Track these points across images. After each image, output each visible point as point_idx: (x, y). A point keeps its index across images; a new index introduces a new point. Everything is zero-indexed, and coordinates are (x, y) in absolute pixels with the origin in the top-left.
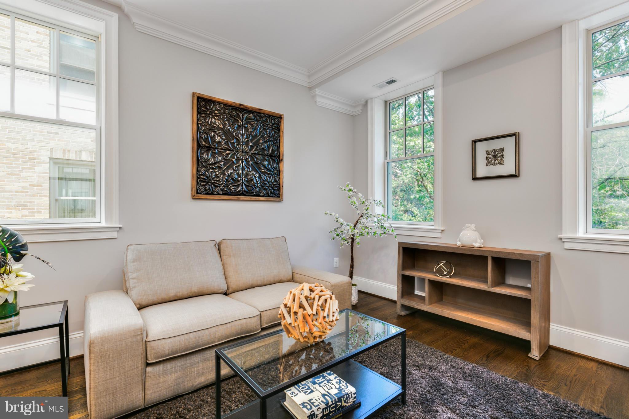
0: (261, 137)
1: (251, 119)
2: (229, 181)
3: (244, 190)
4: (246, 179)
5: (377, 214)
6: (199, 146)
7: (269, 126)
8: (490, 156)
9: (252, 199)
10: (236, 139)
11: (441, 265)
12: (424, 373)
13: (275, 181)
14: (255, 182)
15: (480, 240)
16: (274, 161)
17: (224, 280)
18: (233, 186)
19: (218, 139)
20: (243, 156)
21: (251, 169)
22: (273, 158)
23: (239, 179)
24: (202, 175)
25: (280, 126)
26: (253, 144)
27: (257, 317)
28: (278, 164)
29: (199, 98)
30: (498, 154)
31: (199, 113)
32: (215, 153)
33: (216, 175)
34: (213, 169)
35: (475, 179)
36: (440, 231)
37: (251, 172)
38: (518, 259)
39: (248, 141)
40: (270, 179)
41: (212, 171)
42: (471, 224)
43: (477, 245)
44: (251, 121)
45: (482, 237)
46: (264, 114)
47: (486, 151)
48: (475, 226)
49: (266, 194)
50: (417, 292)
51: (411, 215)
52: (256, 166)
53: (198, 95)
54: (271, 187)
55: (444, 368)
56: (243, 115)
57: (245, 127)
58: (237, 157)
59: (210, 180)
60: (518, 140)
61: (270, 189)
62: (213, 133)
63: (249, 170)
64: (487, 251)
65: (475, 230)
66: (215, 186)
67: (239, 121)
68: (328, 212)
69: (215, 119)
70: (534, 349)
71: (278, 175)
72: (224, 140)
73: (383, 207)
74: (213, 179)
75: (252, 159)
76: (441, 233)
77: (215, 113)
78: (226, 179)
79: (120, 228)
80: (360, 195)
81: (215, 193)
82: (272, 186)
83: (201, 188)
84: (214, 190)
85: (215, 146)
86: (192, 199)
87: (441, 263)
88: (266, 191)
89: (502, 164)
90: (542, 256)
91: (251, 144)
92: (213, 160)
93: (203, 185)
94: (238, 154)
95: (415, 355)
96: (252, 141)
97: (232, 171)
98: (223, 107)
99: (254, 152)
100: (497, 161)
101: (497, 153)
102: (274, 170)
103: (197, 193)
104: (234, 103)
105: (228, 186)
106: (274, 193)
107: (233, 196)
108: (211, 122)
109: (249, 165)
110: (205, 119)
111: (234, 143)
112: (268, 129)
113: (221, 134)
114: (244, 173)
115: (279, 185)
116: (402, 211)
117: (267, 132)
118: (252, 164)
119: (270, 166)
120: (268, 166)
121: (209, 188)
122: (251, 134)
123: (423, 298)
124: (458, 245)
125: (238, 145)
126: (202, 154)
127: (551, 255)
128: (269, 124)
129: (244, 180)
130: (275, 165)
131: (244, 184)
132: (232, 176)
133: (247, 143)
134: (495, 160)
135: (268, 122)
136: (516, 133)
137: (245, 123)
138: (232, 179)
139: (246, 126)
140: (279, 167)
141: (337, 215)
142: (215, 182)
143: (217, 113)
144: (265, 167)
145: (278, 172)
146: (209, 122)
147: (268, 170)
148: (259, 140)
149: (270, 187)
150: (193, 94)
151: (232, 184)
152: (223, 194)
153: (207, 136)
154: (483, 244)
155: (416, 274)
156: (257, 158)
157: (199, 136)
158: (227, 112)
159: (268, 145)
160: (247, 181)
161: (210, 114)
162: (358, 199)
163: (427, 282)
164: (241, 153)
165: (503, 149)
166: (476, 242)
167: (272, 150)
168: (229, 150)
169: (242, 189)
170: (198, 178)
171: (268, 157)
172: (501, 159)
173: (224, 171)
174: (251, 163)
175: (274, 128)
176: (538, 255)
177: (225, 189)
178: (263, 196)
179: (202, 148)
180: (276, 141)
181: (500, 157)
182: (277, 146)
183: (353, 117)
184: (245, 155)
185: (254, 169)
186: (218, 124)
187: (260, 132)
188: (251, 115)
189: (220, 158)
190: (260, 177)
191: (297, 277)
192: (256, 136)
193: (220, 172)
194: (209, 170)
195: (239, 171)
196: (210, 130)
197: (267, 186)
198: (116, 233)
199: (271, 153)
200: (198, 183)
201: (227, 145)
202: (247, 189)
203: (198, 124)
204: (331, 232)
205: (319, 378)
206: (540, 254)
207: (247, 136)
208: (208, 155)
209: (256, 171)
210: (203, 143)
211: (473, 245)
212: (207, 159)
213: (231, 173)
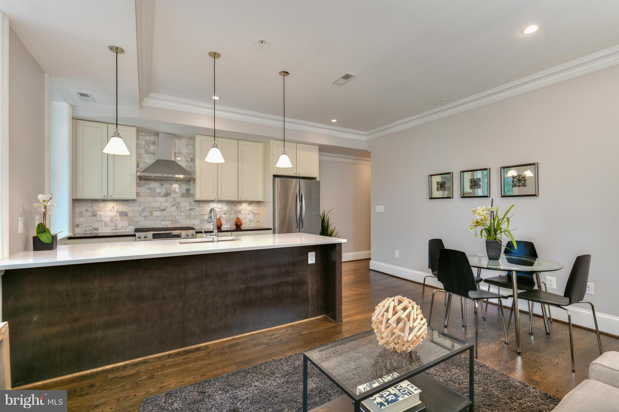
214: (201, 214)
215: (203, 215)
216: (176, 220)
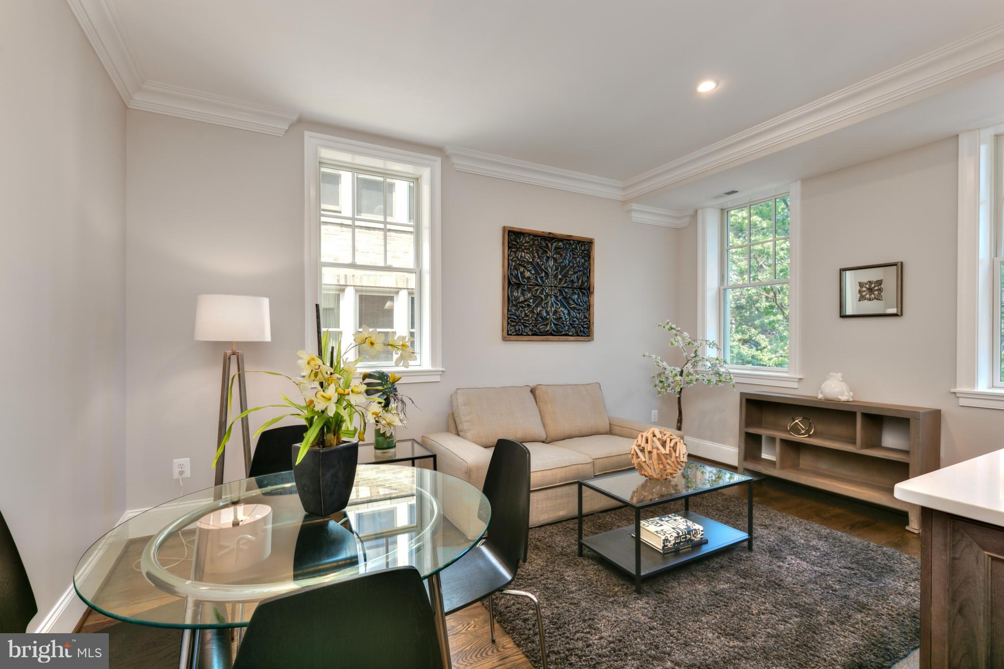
0: (570, 268)
1: (560, 248)
2: (538, 320)
3: (553, 329)
4: (555, 317)
5: (710, 357)
6: (509, 283)
7: (578, 254)
8: (864, 289)
9: (561, 340)
10: (545, 272)
11: (797, 421)
12: (773, 531)
13: (585, 317)
14: (564, 320)
15: (849, 393)
16: (583, 293)
17: (542, 427)
18: (542, 325)
19: (527, 274)
20: (551, 290)
21: (559, 305)
22: (583, 291)
23: (548, 317)
24: (512, 314)
25: (590, 253)
26: (562, 276)
27: (590, 464)
28: (588, 297)
29: (509, 232)
30: (874, 287)
31: (509, 248)
32: (524, 290)
33: (525, 314)
34: (523, 307)
35: (843, 316)
36: (797, 380)
37: (559, 308)
38: (894, 416)
39: (557, 273)
40: (579, 315)
41: (521, 310)
42: (837, 373)
43: (844, 398)
44: (560, 250)
45: (851, 389)
46: (573, 240)
47: (859, 283)
48: (842, 375)
49: (576, 333)
50: (764, 456)
51: (755, 348)
52: (566, 301)
53: (509, 229)
54: (581, 325)
55: (796, 529)
56: (552, 245)
57: (553, 258)
58: (546, 293)
59: (520, 320)
60: (900, 271)
61: (579, 327)
62: (523, 268)
63: (558, 306)
64: (856, 405)
65: (841, 380)
66: (525, 326)
67: (547, 252)
68: (647, 354)
69: (525, 252)
70: (912, 521)
71: (588, 310)
72: (533, 274)
73: (718, 349)
74: (523, 318)
75: (561, 294)
76: (798, 382)
77: (525, 246)
78: (535, 318)
79: (443, 371)
80: (686, 334)
81: (525, 334)
82: (582, 323)
83: (511, 328)
84: (523, 330)
85: (524, 282)
86: (503, 341)
87: (797, 419)
88: (576, 329)
89: (879, 300)
90: (925, 414)
91: (560, 277)
92: (522, 298)
93: (513, 326)
94: (547, 289)
95: (762, 517)
96: (561, 272)
97: (541, 309)
98: (533, 239)
99: (563, 286)
100: (873, 296)
101: (873, 285)
102: (584, 305)
103: (508, 334)
104: (543, 232)
105: (537, 326)
106: (584, 332)
107: (542, 337)
108: (521, 256)
109: (558, 301)
110: (515, 254)
111: (542, 277)
112: (578, 257)
113: (531, 268)
114: (553, 309)
115: (589, 322)
116: (740, 340)
117: (576, 260)
118: (561, 300)
119: (579, 300)
120: (578, 300)
121: (519, 329)
122: (560, 265)
123: (772, 463)
124: (819, 397)
125: (547, 279)
126: (512, 292)
127: (942, 413)
128: (578, 252)
129: (553, 318)
130: (585, 299)
131: (553, 323)
132: (541, 314)
133: (556, 276)
134: (870, 295)
135: (577, 250)
136: (898, 262)
137: (554, 254)
138: (541, 317)
139: (555, 256)
140: (589, 301)
141: (659, 357)
142: (525, 321)
143: (526, 246)
144: (574, 302)
145: (588, 307)
146: (519, 257)
147: (577, 305)
148: (568, 271)
149: (579, 324)
150: (504, 228)
151: (540, 323)
152: (532, 335)
153: (517, 272)
154: (852, 398)
155: (764, 432)
156: (565, 292)
157: (510, 273)
158: (536, 243)
159: (577, 277)
160: (556, 319)
161: (520, 248)
162: (683, 339)
163: (778, 442)
164: (550, 288)
165: (881, 282)
166: (843, 395)
167: (582, 281)
168: (538, 285)
169: (551, 328)
170: (508, 318)
171: (577, 291)
172: (879, 293)
173: (533, 309)
174: (560, 298)
175: (584, 256)
176: (919, 412)
177: (534, 329)
178: (571, 336)
179: (512, 285)
180: (586, 271)
181: (877, 290)
182: (588, 277)
183: (677, 230)
184: (554, 290)
185: (563, 305)
186: (527, 257)
187: (570, 262)
188: (561, 244)
189: (529, 295)
190: (569, 314)
191: (616, 429)
192: (565, 266)
193: (530, 311)
194: (519, 308)
195: (548, 308)
196: (520, 265)
197: (576, 324)
198: (439, 376)
199: (581, 286)
200: (508, 323)
201: (537, 280)
202: (556, 328)
203: (508, 259)
204: (654, 377)
205: (665, 517)
206: (920, 411)
207: (556, 267)
208: (518, 293)
209: (565, 308)
210: (514, 280)
211: (839, 399)
212: (517, 297)
213: (540, 311)
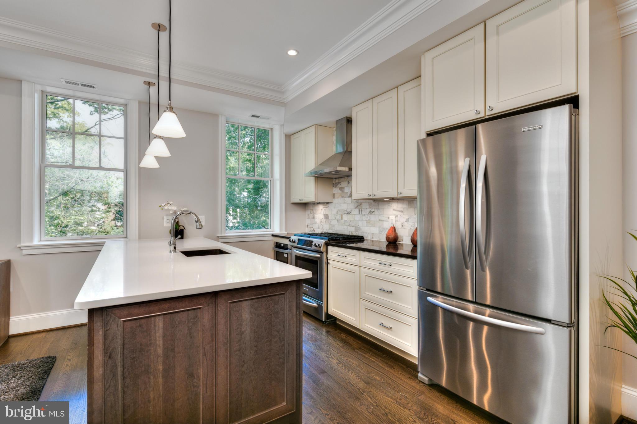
127: (11, 262)
214: (380, 220)
215: (382, 221)
216: (358, 227)
